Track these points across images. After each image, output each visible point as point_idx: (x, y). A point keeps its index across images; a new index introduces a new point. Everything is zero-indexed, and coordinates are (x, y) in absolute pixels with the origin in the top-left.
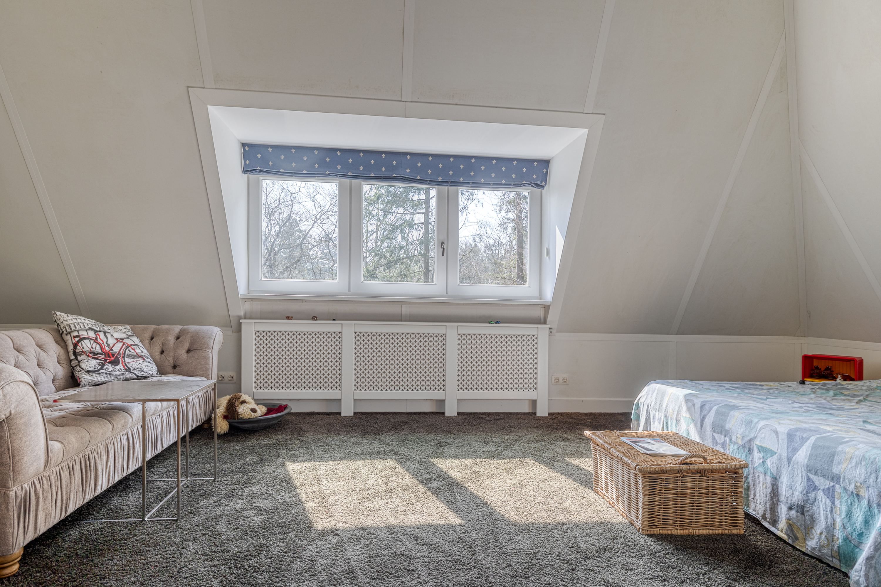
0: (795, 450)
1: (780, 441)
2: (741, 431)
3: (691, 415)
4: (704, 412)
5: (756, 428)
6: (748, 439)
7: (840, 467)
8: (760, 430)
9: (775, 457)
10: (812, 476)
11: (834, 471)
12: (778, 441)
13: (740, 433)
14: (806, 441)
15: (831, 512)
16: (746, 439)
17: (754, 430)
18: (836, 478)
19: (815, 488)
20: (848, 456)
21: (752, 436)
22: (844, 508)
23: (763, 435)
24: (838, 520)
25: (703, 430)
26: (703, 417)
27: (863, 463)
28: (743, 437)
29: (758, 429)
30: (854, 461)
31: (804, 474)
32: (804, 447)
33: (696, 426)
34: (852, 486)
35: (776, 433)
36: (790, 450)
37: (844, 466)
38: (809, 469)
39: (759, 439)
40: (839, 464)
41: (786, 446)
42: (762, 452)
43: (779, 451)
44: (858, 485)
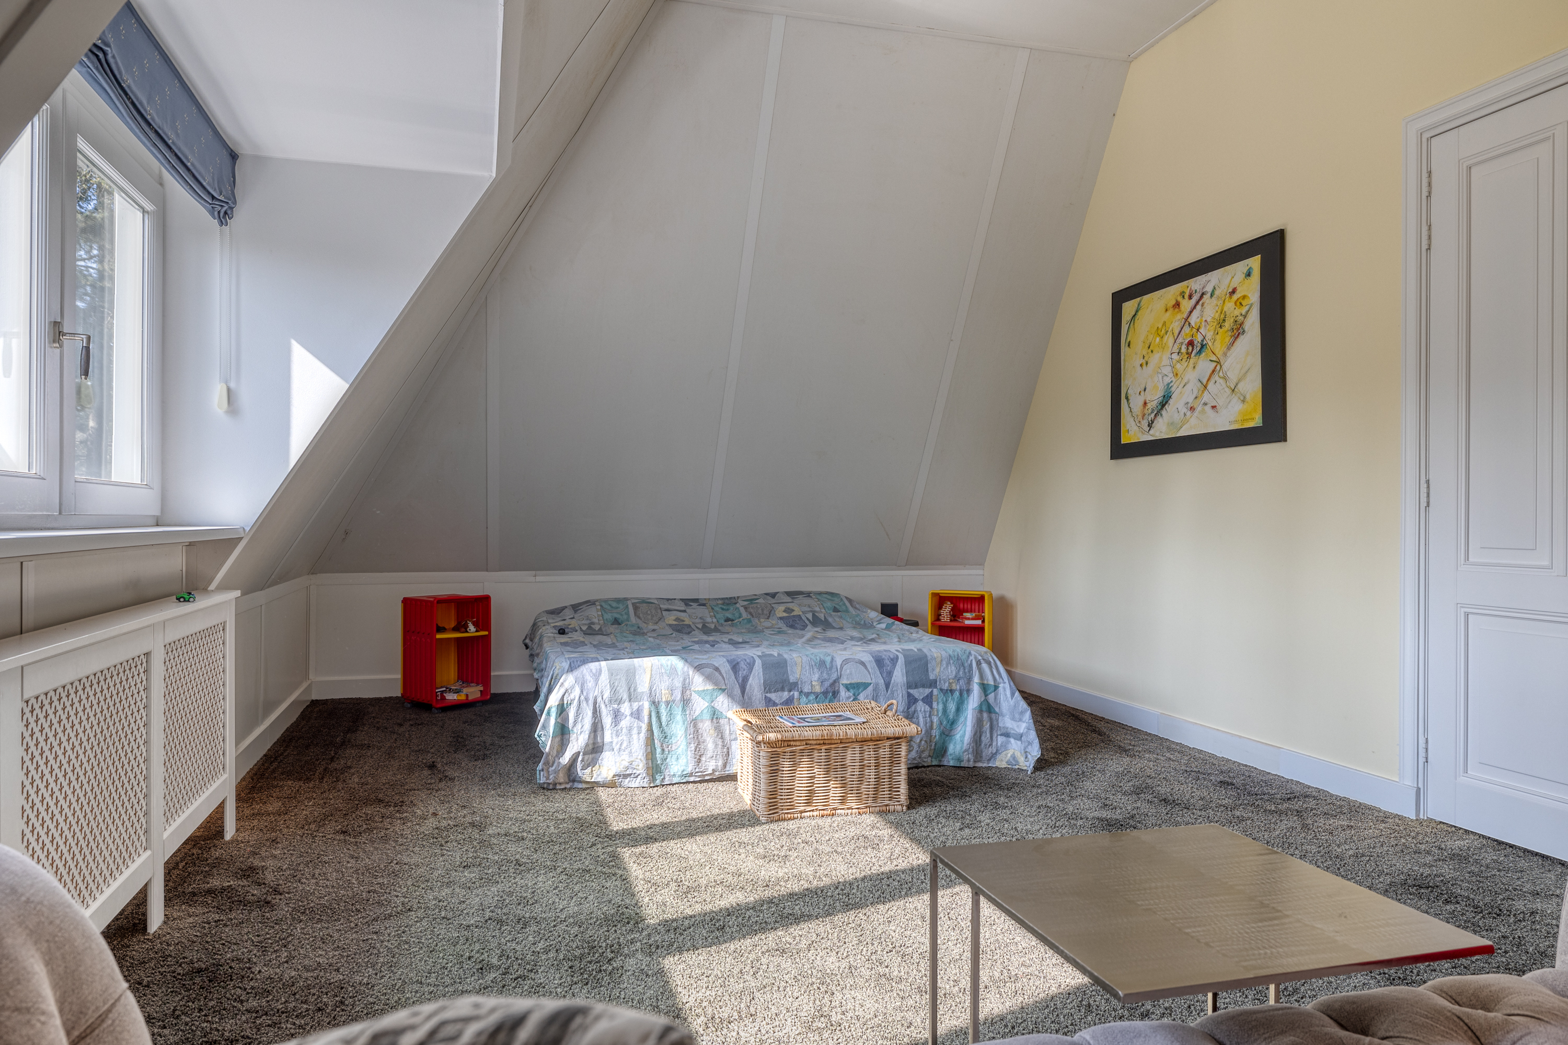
0: (890, 674)
1: (870, 670)
2: (816, 677)
3: (716, 684)
4: (741, 674)
5: (834, 667)
6: (831, 681)
7: (934, 672)
8: (842, 667)
9: (870, 688)
10: (911, 691)
11: (931, 678)
12: (868, 671)
13: (816, 679)
14: (897, 661)
15: (930, 716)
16: (827, 684)
17: (834, 670)
18: (933, 684)
19: (916, 700)
20: (939, 660)
21: (834, 676)
22: (941, 707)
23: (848, 671)
24: (935, 719)
25: (746, 697)
26: (743, 680)
27: (951, 662)
28: (822, 682)
29: (839, 667)
30: (944, 662)
31: (904, 692)
32: (897, 667)
33: (731, 696)
34: (947, 684)
35: (863, 664)
36: (885, 675)
37: (938, 670)
38: (910, 685)
39: (845, 677)
40: (933, 670)
41: (878, 672)
42: (851, 690)
43: (874, 680)
44: (951, 681)
